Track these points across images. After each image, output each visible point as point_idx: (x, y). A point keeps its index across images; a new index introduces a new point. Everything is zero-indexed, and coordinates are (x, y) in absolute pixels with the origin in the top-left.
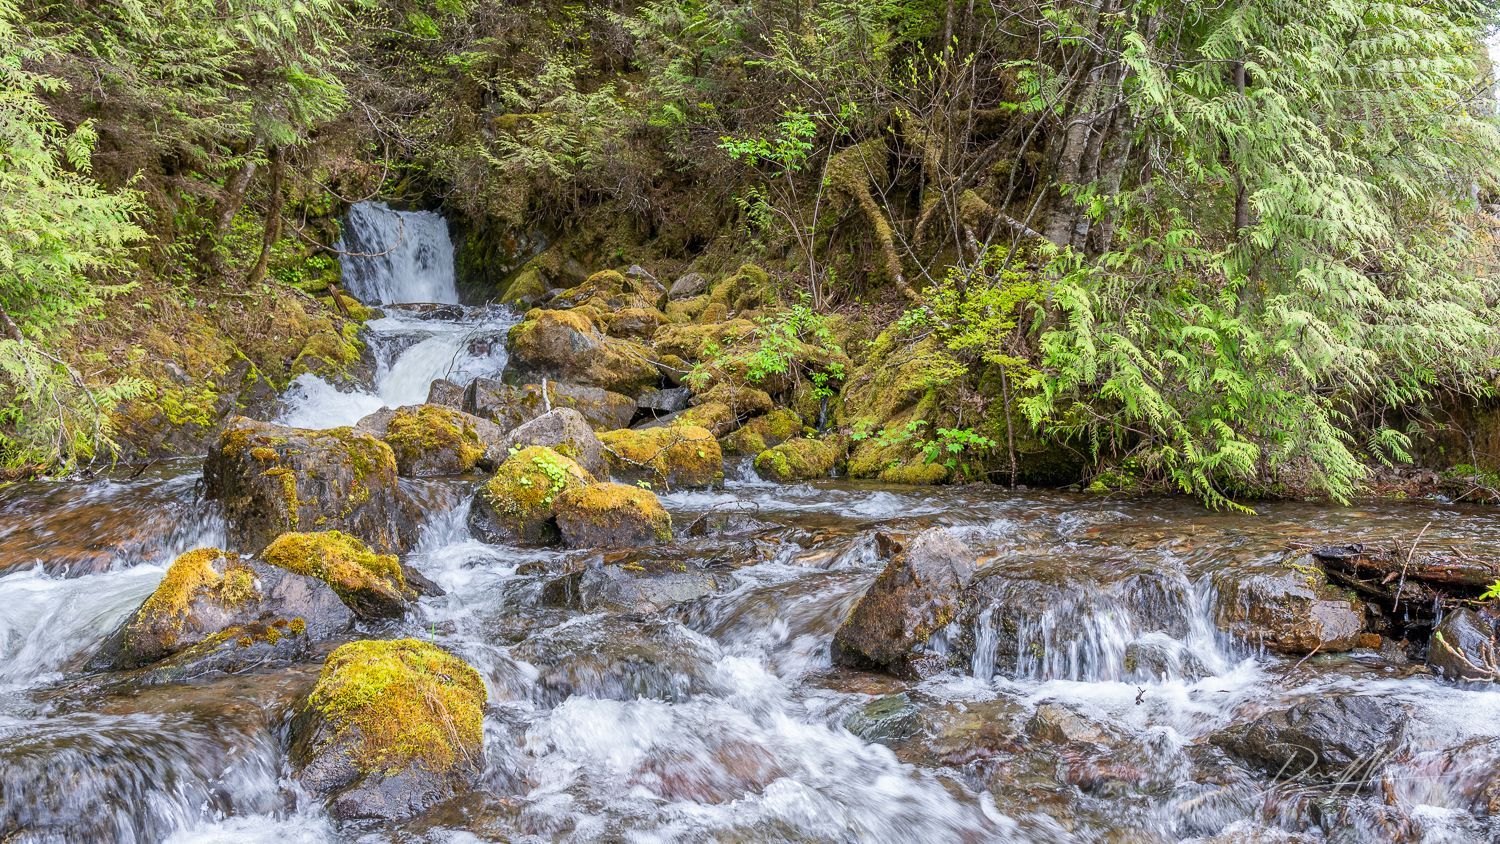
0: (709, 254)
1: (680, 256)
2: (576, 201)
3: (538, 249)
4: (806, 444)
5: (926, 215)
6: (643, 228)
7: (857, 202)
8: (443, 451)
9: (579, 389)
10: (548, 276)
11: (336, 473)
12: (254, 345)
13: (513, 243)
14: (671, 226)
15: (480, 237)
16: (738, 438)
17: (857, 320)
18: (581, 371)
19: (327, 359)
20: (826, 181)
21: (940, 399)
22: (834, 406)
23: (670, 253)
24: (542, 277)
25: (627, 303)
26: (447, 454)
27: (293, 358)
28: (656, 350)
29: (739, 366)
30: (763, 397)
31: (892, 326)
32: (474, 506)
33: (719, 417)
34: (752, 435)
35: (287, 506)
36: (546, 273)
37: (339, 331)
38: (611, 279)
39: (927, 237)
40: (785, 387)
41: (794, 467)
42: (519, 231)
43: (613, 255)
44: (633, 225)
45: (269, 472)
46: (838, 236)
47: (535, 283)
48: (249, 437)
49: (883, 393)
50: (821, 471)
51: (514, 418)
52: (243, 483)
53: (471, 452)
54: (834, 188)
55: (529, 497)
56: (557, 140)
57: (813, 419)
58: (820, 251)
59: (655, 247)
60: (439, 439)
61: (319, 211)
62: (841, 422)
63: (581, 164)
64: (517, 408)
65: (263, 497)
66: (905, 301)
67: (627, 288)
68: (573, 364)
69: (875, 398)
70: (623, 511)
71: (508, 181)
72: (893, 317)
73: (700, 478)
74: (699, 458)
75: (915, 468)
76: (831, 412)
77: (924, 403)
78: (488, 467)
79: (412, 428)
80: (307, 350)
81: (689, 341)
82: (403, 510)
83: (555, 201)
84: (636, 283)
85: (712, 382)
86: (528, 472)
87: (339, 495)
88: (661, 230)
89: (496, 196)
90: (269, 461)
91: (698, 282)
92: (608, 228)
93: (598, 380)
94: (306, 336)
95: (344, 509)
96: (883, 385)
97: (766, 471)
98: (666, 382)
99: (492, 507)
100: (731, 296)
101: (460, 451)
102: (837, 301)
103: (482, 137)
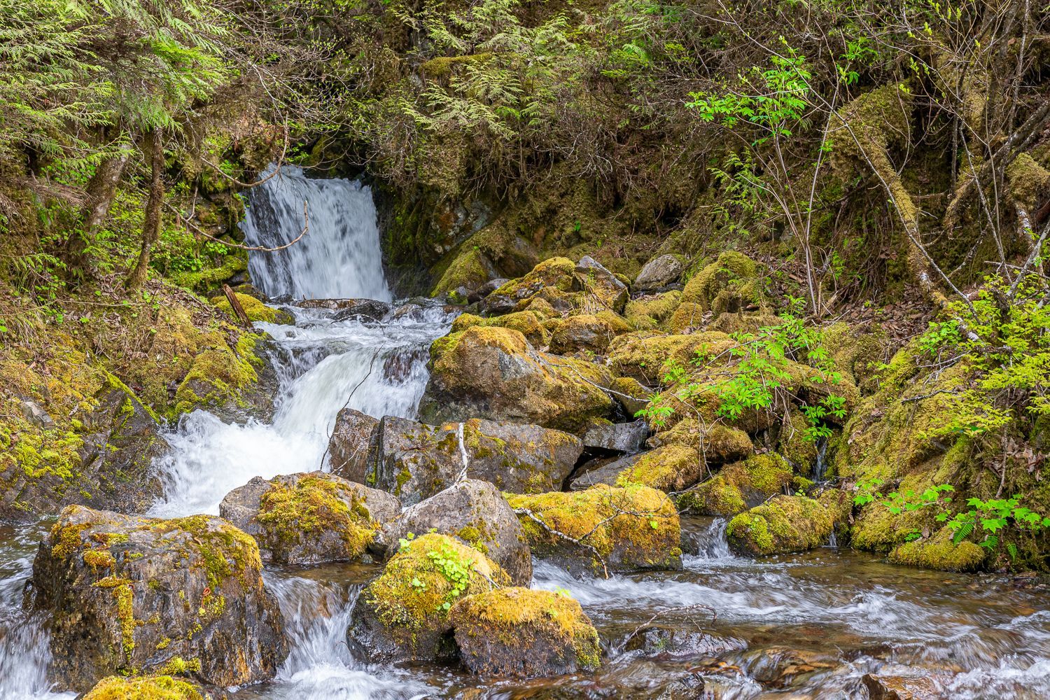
0: (687, 229)
1: (650, 231)
2: (522, 164)
3: (478, 224)
4: (793, 503)
5: (961, 191)
6: (606, 195)
7: (869, 171)
8: (326, 534)
9: (509, 427)
10: (491, 259)
11: (184, 581)
12: (134, 366)
13: (448, 217)
14: (639, 192)
15: (410, 210)
16: (707, 492)
17: (867, 331)
18: (514, 402)
19: (218, 382)
20: (827, 145)
21: (976, 451)
22: (835, 448)
23: (639, 227)
24: (484, 260)
25: (577, 305)
26: (331, 537)
27: (178, 382)
28: (611, 367)
29: (710, 397)
30: (740, 438)
31: (913, 343)
32: (355, 615)
33: (683, 464)
34: (726, 488)
35: (120, 628)
36: (488, 254)
37: (233, 346)
38: (562, 269)
39: (963, 221)
40: (770, 422)
41: (778, 536)
42: (455, 202)
43: (569, 230)
44: (593, 192)
45: (102, 582)
46: (847, 212)
47: (475, 267)
48: (83, 534)
49: (898, 436)
50: (815, 540)
51: (428, 467)
52: (72, 596)
53: (360, 533)
54: (839, 153)
55: (421, 603)
56: (496, 89)
57: (806, 465)
58: (824, 233)
59: (621, 219)
60: (322, 518)
61: (220, 185)
62: (844, 472)
63: (526, 118)
64: (432, 455)
65: (94, 616)
66: (933, 310)
67: (577, 286)
68: (503, 394)
69: (888, 441)
70: (537, 626)
71: (440, 140)
72: (915, 328)
73: (652, 556)
74: (651, 529)
75: (937, 548)
76: (832, 456)
77: (954, 454)
78: (379, 554)
79: (289, 505)
80: (194, 372)
81: (652, 357)
82: (269, 622)
83: (496, 165)
84: (587, 279)
85: (676, 418)
86: (422, 570)
87: (187, 609)
88: (627, 200)
89: (429, 160)
90: (103, 569)
91: (672, 267)
92: (562, 196)
93: (535, 413)
94: (194, 354)
95: (192, 626)
96: (899, 424)
97: (740, 543)
98: (620, 412)
99: (377, 616)
100: (708, 292)
101: (347, 533)
102: (844, 299)
103: (408, 86)
